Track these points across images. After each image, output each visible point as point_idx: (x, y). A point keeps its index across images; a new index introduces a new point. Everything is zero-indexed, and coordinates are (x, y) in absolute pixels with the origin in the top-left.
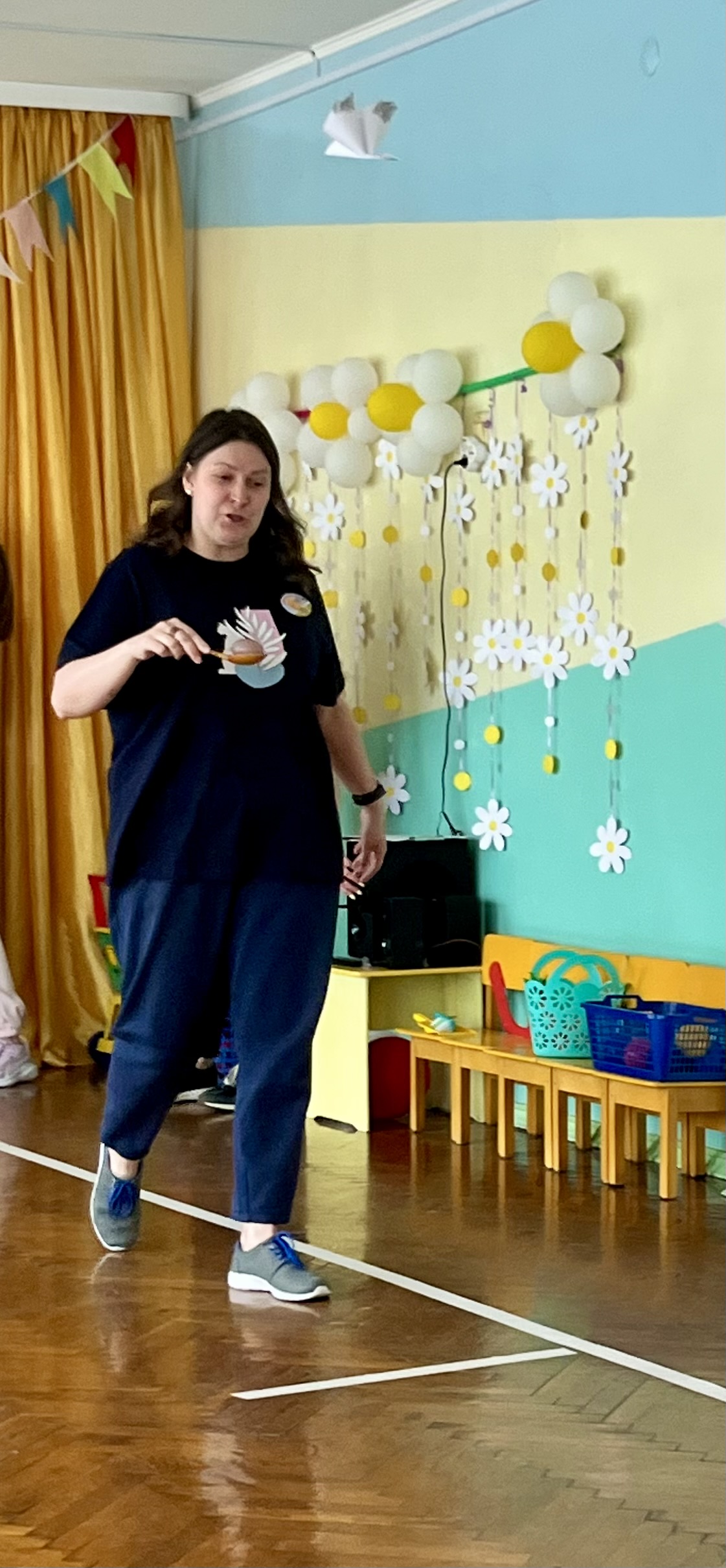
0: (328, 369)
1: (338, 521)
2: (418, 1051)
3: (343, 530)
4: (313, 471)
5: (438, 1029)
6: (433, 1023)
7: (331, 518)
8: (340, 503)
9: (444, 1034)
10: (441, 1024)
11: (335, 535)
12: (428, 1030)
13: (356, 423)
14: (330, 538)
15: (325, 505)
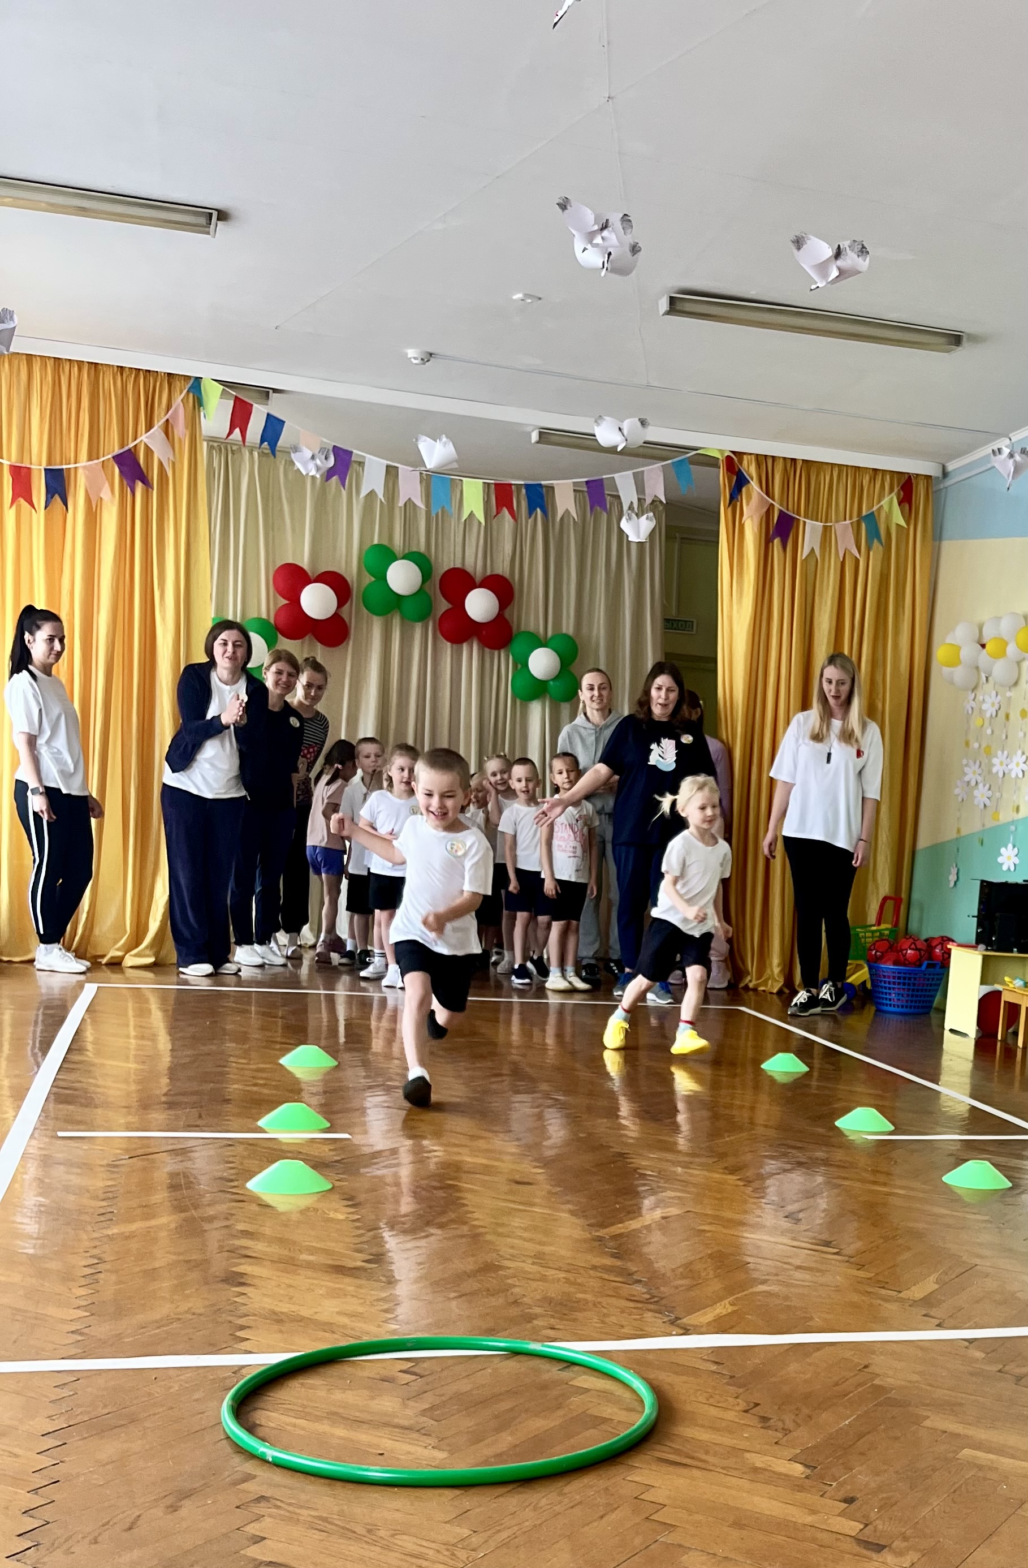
0: (999, 619)
1: (997, 707)
2: (1006, 997)
3: (999, 712)
4: (987, 678)
5: (1017, 985)
6: (1015, 982)
7: (993, 704)
8: (999, 697)
9: (1019, 988)
10: (1019, 983)
11: (994, 714)
12: (1011, 986)
13: (1011, 649)
14: (991, 716)
15: (990, 697)
